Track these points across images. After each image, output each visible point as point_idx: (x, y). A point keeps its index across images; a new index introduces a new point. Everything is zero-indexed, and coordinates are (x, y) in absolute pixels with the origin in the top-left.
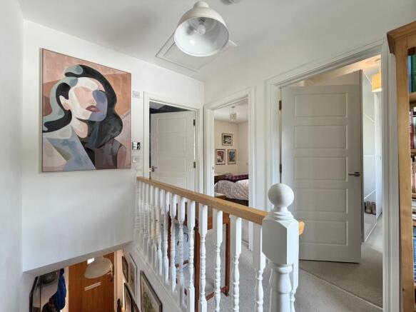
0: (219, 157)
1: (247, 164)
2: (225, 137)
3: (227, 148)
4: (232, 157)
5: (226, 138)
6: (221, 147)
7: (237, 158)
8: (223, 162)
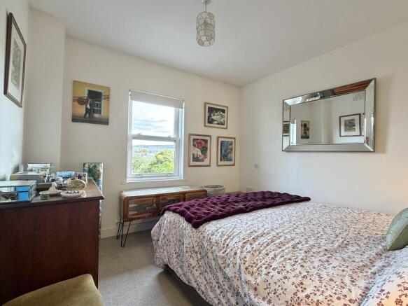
0: (198, 152)
1: (256, 166)
2: (211, 110)
3: (214, 133)
4: (226, 152)
5: (213, 113)
6: (201, 129)
7: (237, 154)
8: (206, 162)
